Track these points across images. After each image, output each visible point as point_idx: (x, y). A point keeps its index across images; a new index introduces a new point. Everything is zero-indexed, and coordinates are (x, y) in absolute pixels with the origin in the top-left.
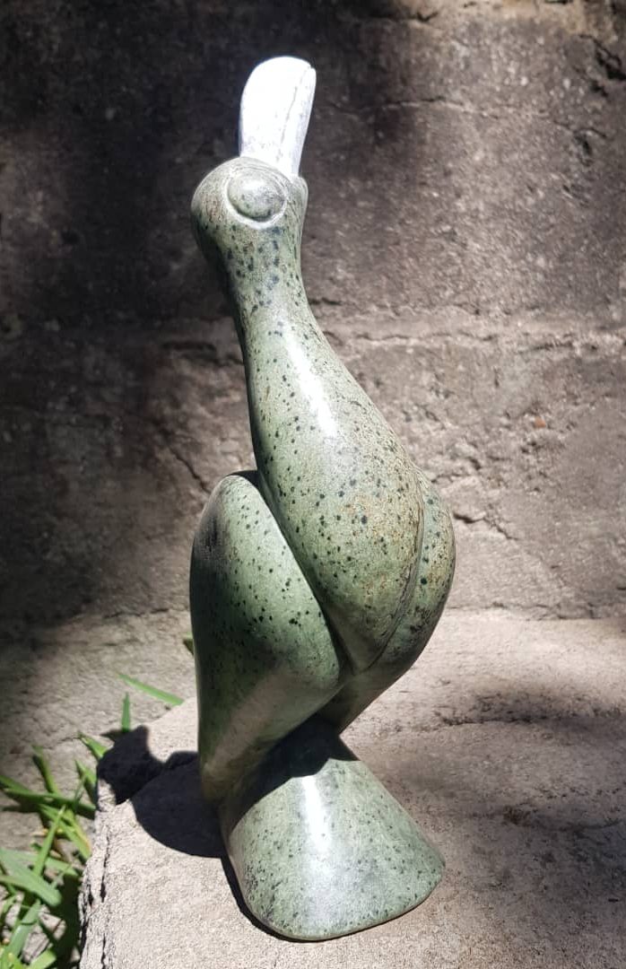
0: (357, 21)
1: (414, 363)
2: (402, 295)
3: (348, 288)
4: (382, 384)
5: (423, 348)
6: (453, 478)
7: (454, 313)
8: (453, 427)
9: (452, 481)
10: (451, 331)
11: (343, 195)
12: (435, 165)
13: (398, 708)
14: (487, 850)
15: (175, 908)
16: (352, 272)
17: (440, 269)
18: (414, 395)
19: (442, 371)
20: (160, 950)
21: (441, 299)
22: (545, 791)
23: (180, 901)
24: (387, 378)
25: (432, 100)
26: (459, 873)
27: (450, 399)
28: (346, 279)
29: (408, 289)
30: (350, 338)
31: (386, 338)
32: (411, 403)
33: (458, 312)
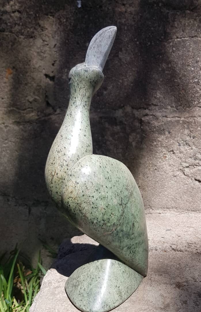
0: (168, 11)
1: (183, 126)
2: (179, 103)
3: (161, 100)
4: (171, 133)
5: (186, 121)
6: (195, 166)
7: (198, 109)
8: (196, 149)
9: (194, 167)
10: (196, 116)
11: (160, 69)
12: (193, 59)
13: (158, 243)
14: (165, 296)
15: (58, 296)
16: (162, 95)
17: (193, 95)
18: (182, 137)
19: (192, 129)
20: (48, 308)
21: (193, 104)
22: (194, 279)
23: (61, 294)
24: (172, 131)
25: (193, 37)
26: (152, 302)
27: (195, 139)
28: (160, 97)
29: (182, 101)
30: (161, 117)
31: (172, 117)
32: (180, 140)
33: (199, 109)
